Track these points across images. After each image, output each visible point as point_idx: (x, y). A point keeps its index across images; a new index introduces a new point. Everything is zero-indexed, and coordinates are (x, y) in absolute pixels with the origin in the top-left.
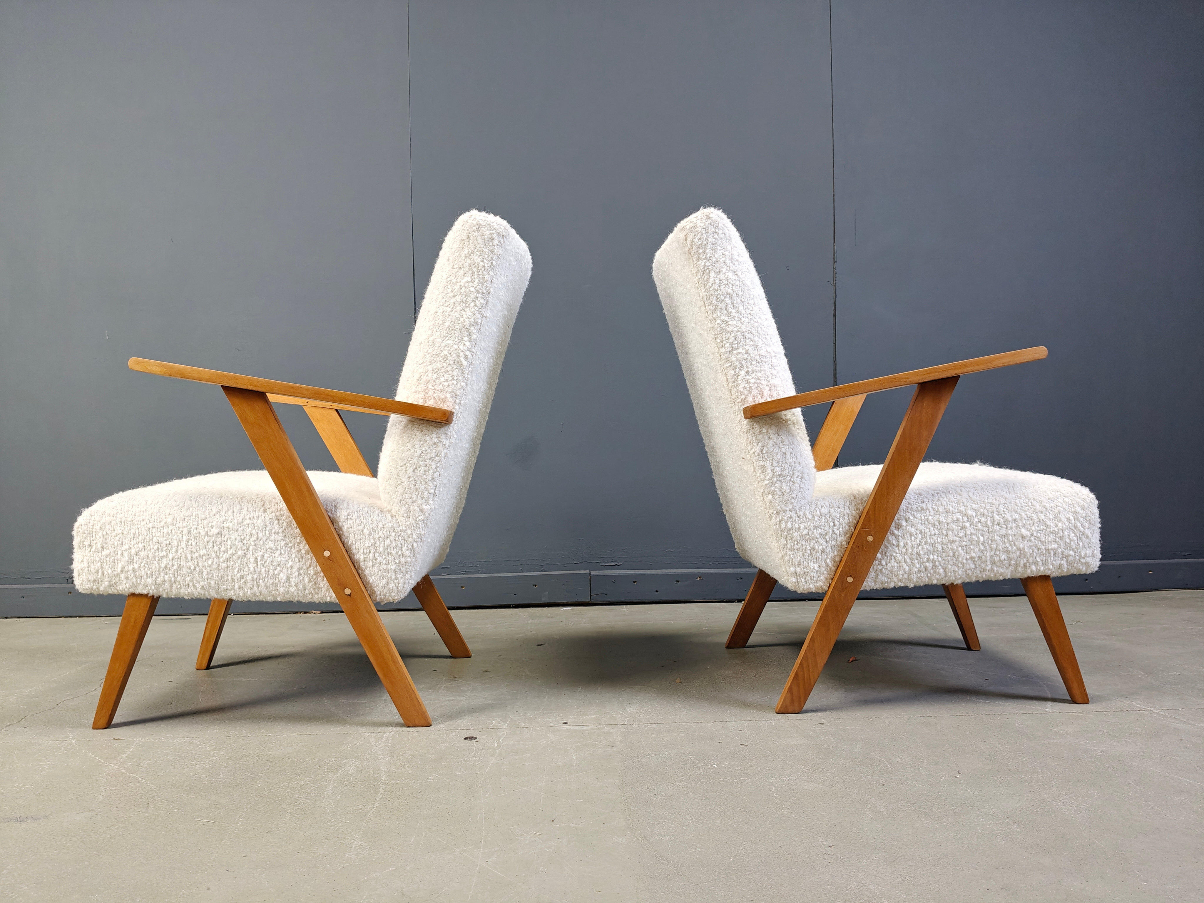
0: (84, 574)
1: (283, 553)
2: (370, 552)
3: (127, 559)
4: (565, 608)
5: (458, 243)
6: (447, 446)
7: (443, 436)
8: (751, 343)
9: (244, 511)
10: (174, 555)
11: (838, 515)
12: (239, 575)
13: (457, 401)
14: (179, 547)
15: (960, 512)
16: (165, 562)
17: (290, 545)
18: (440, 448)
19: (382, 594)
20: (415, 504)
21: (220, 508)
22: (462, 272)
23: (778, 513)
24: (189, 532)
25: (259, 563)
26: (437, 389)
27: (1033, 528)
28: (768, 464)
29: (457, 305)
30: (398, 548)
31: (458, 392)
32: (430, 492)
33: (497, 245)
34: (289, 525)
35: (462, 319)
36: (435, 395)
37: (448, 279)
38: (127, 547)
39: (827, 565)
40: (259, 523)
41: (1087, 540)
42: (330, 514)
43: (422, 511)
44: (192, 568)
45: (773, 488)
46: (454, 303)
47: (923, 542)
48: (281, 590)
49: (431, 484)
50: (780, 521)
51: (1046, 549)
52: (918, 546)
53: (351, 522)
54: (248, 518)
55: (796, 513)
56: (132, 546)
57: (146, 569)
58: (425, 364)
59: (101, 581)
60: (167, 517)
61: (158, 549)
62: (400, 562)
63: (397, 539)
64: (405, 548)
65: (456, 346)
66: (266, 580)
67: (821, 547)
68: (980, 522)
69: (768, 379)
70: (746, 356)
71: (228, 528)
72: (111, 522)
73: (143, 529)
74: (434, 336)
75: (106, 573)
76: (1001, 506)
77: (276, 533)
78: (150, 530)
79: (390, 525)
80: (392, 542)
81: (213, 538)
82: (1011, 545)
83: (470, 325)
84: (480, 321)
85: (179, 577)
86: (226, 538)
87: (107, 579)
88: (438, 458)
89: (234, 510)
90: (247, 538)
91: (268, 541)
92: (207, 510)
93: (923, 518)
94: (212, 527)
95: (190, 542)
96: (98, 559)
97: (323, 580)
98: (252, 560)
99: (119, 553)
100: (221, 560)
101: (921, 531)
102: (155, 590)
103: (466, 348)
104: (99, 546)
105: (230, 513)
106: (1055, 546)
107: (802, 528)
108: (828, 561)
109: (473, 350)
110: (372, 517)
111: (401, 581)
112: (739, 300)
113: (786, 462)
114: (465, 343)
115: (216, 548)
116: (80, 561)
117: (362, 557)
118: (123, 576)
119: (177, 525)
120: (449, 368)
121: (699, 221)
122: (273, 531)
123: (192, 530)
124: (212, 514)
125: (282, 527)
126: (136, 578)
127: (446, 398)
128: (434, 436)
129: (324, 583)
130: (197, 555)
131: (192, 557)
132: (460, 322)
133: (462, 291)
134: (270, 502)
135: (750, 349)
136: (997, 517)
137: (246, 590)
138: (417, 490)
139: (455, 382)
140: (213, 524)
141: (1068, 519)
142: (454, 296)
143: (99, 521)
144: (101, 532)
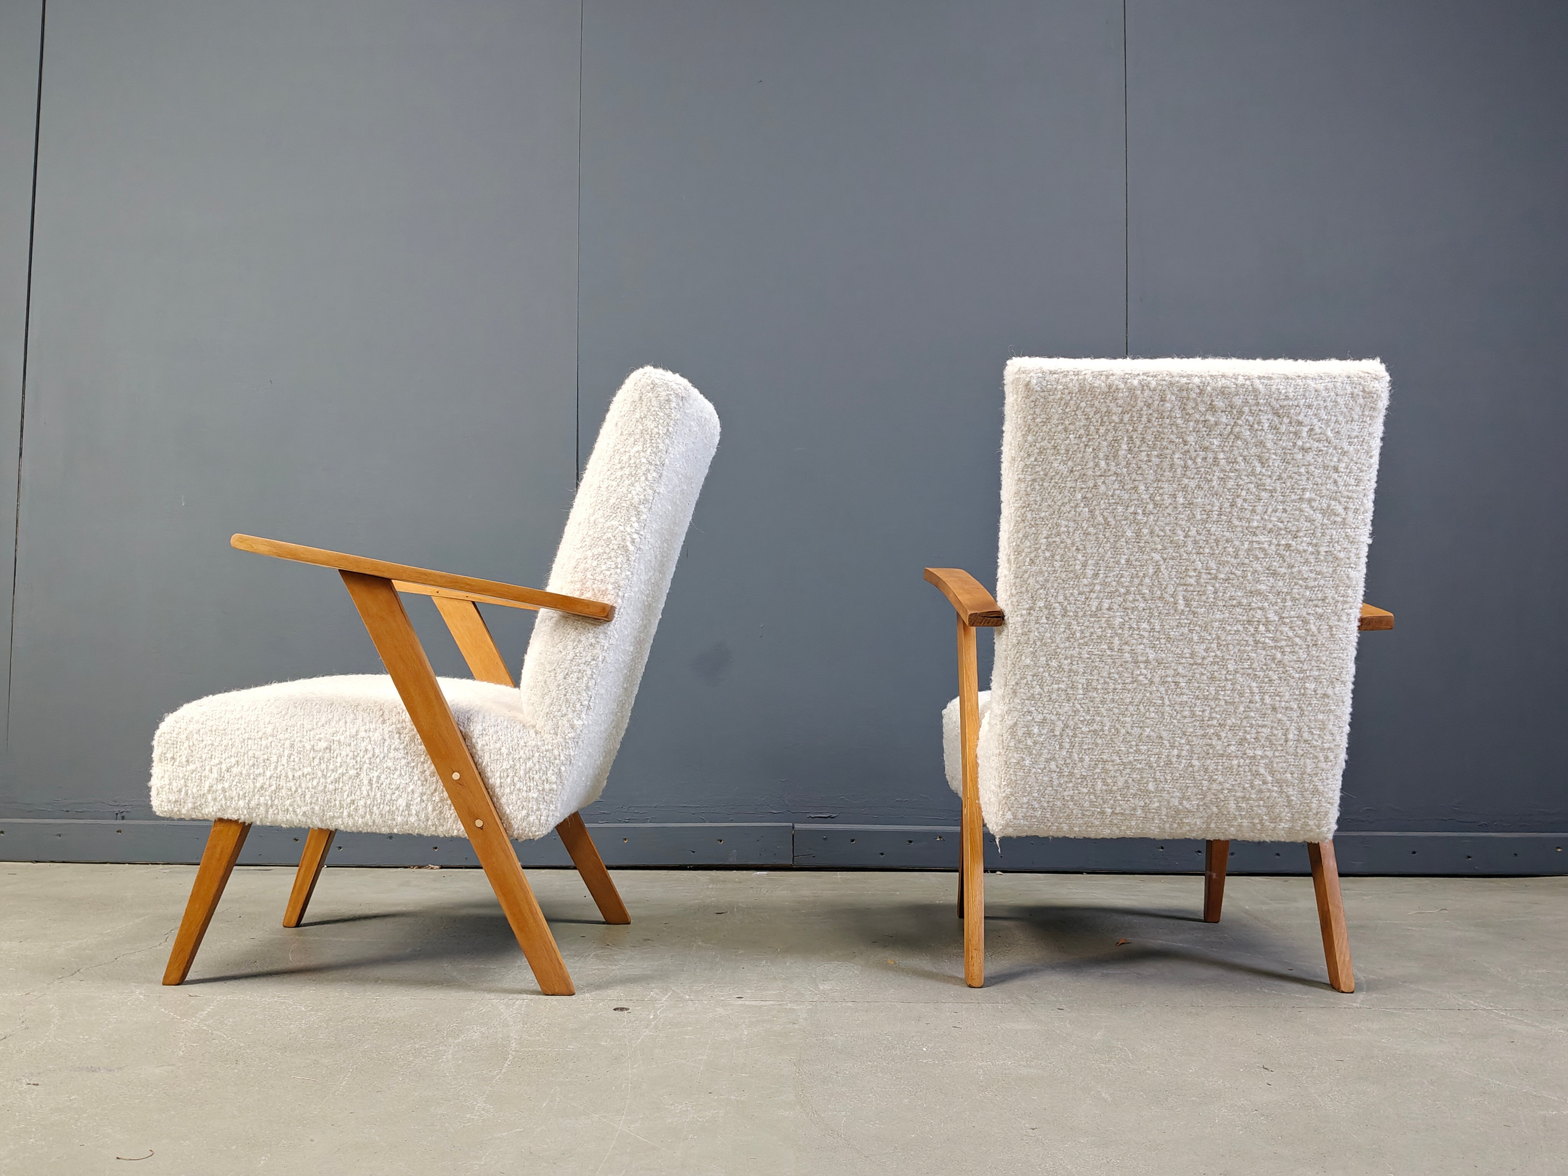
0: (164, 793)
1: (403, 774)
2: (508, 776)
3: (216, 776)
4: (758, 873)
5: (629, 405)
6: (606, 648)
7: (601, 636)
9: (359, 722)
10: (272, 772)
12: (349, 800)
13: (621, 594)
14: (279, 763)
16: (262, 781)
17: (413, 764)
18: (598, 651)
19: (521, 828)
20: (565, 719)
21: (330, 717)
22: (632, 439)
24: (292, 746)
25: (374, 786)
26: (597, 578)
29: (625, 478)
30: (542, 772)
31: (622, 583)
32: (583, 704)
33: (675, 408)
34: (412, 739)
35: (630, 496)
36: (594, 586)
37: (616, 448)
38: (217, 761)
40: (377, 736)
42: (461, 728)
43: (572, 727)
44: (293, 789)
46: (621, 476)
48: (399, 819)
49: (585, 694)
53: (487, 738)
54: (363, 730)
56: (222, 760)
57: (238, 789)
58: (584, 549)
59: (184, 802)
60: (266, 726)
61: (253, 765)
62: (543, 790)
63: (541, 761)
64: (551, 771)
65: (621, 528)
66: (381, 806)
71: (339, 742)
72: (199, 731)
73: (237, 740)
74: (596, 516)
75: (190, 792)
77: (396, 749)
78: (246, 741)
79: (534, 743)
80: (535, 764)
81: (321, 753)
83: (640, 503)
84: (651, 498)
85: (277, 800)
86: (335, 754)
87: (190, 800)
88: (595, 662)
89: (347, 720)
90: (361, 754)
91: (386, 759)
92: (315, 719)
94: (320, 740)
95: (292, 757)
96: (181, 775)
97: (450, 809)
98: (366, 782)
99: (208, 768)
100: (329, 781)
102: (247, 816)
103: (633, 530)
104: (184, 759)
105: (342, 723)
109: (642, 533)
110: (512, 733)
111: (545, 813)
114: (633, 524)
115: (323, 766)
116: (160, 777)
117: (498, 781)
118: (210, 797)
119: (278, 737)
120: (613, 554)
122: (393, 747)
123: (295, 743)
124: (320, 724)
125: (403, 743)
126: (226, 799)
127: (607, 589)
128: (591, 635)
129: (451, 813)
130: (300, 773)
131: (293, 776)
132: (627, 499)
133: (632, 461)
134: (391, 711)
137: (356, 818)
138: (567, 701)
139: (618, 571)
140: (320, 736)
142: (622, 468)
143: (186, 729)
144: (187, 742)
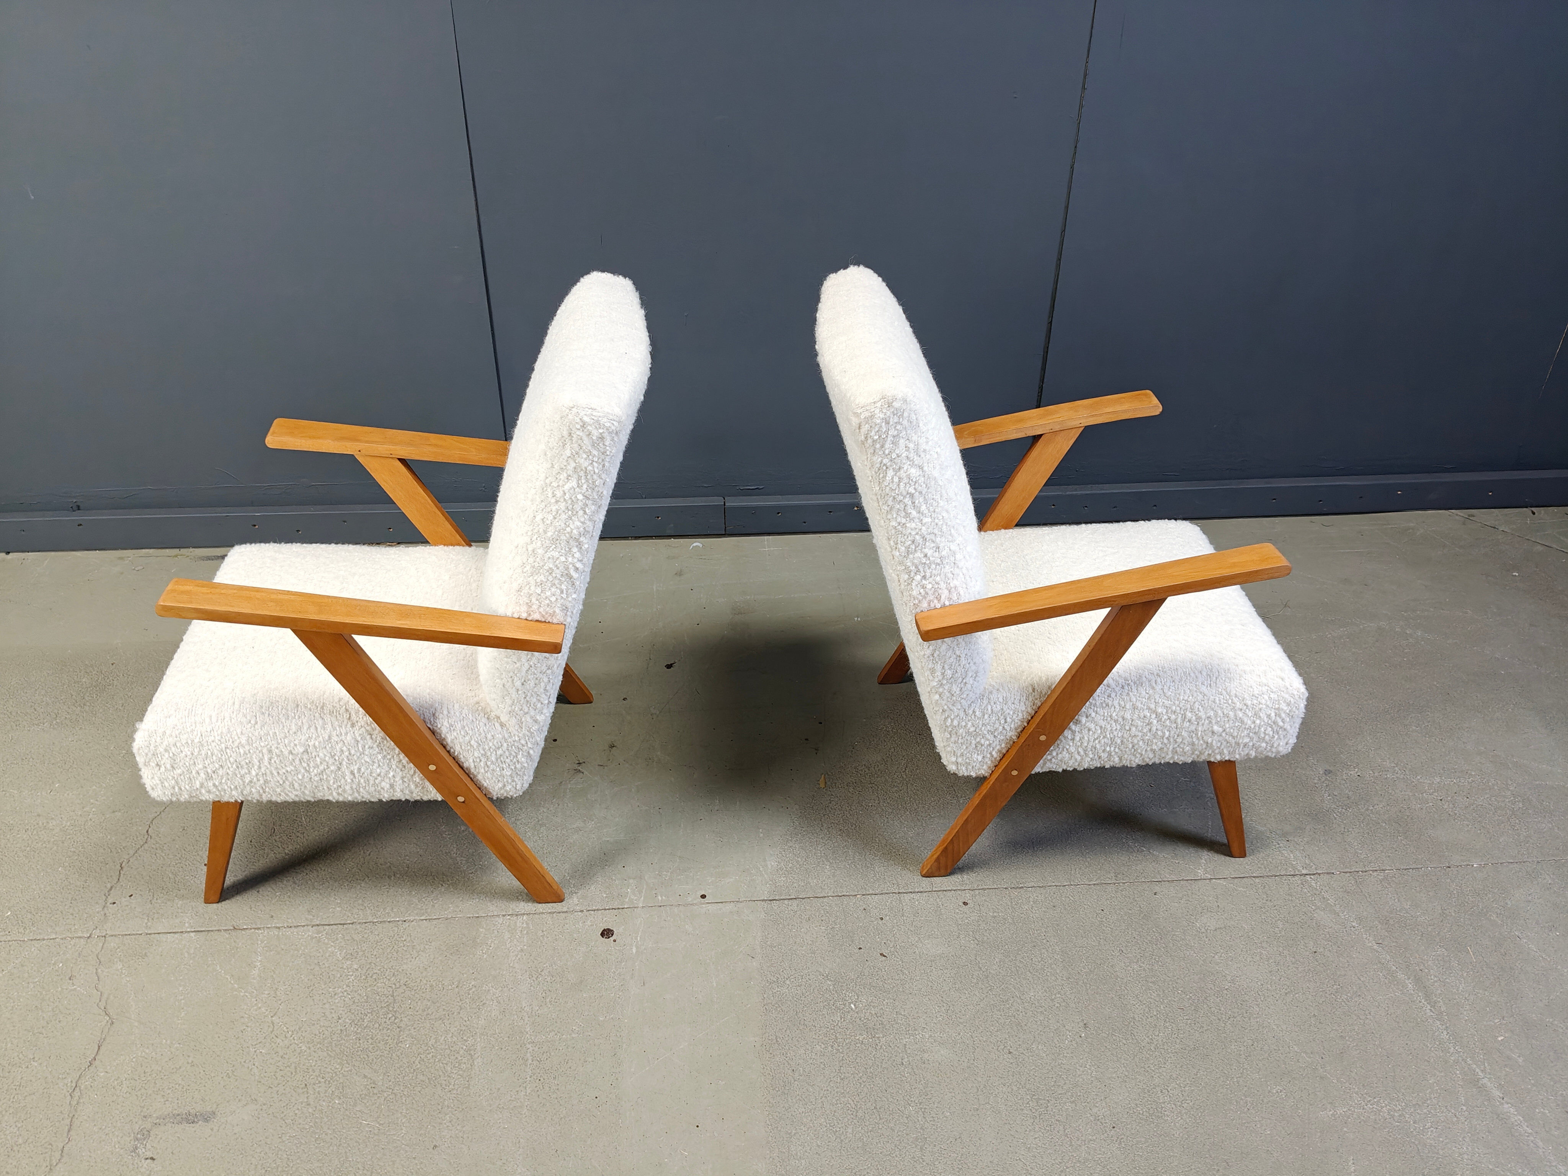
0: (158, 787)
1: (381, 764)
2: (480, 761)
3: (204, 776)
4: (695, 543)
8: (933, 545)
9: (329, 727)
10: (257, 771)
11: (1011, 713)
12: (335, 785)
14: (262, 765)
15: (1149, 709)
16: (249, 778)
19: (498, 793)
20: (528, 715)
21: (299, 722)
22: (565, 476)
23: (944, 711)
24: (270, 751)
25: (356, 775)
26: (543, 602)
27: (1227, 726)
28: (938, 667)
29: (561, 512)
30: (512, 757)
31: (569, 605)
33: (610, 445)
35: (568, 529)
36: (541, 610)
37: (548, 481)
38: (201, 766)
39: (992, 756)
41: (1285, 733)
42: (429, 726)
43: (536, 721)
44: (281, 781)
45: (941, 690)
46: (557, 511)
47: (1102, 737)
48: (386, 795)
49: (544, 696)
50: (946, 719)
51: (1236, 743)
52: (1095, 740)
53: (455, 732)
55: (965, 711)
56: (207, 765)
57: (228, 784)
58: (525, 576)
59: (180, 793)
60: (240, 737)
61: (237, 767)
62: (515, 768)
63: (510, 748)
64: (521, 756)
65: (563, 559)
66: (367, 787)
67: (988, 742)
68: (1169, 719)
69: (948, 582)
70: (924, 560)
71: (314, 746)
72: (175, 744)
73: (215, 750)
74: (534, 546)
75: (183, 788)
76: (1197, 703)
77: (371, 748)
78: (224, 750)
79: (501, 736)
80: (504, 752)
81: (299, 755)
82: (1198, 739)
83: (580, 536)
85: (267, 789)
86: (313, 755)
87: (185, 792)
88: (550, 670)
89: (317, 726)
90: (338, 754)
91: (363, 755)
92: (285, 727)
93: (1106, 714)
94: (295, 745)
95: (273, 760)
96: (170, 777)
98: (348, 773)
99: (194, 771)
100: (312, 774)
101: (1101, 727)
103: (575, 559)
104: (168, 766)
105: (312, 728)
106: (1247, 740)
107: (969, 726)
108: (994, 753)
110: (478, 727)
111: (519, 783)
112: (921, 500)
113: (959, 665)
114: (575, 554)
115: (304, 764)
116: (149, 777)
117: (472, 766)
118: (203, 789)
119: (254, 745)
120: (556, 582)
121: (877, 411)
122: (367, 747)
123: (273, 749)
124: (291, 733)
125: (376, 742)
126: (219, 790)
127: (554, 612)
130: (283, 770)
131: (278, 773)
135: (930, 553)
136: (1189, 715)
140: (295, 742)
141: (1269, 716)
142: (557, 502)
143: (162, 743)
144: (167, 753)
